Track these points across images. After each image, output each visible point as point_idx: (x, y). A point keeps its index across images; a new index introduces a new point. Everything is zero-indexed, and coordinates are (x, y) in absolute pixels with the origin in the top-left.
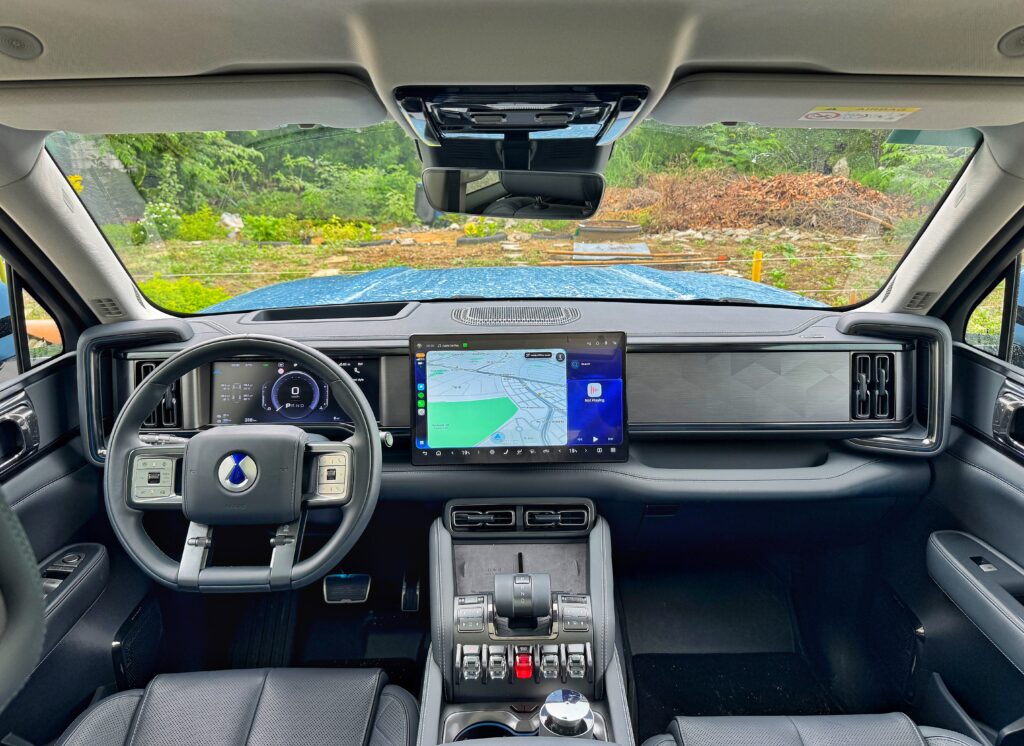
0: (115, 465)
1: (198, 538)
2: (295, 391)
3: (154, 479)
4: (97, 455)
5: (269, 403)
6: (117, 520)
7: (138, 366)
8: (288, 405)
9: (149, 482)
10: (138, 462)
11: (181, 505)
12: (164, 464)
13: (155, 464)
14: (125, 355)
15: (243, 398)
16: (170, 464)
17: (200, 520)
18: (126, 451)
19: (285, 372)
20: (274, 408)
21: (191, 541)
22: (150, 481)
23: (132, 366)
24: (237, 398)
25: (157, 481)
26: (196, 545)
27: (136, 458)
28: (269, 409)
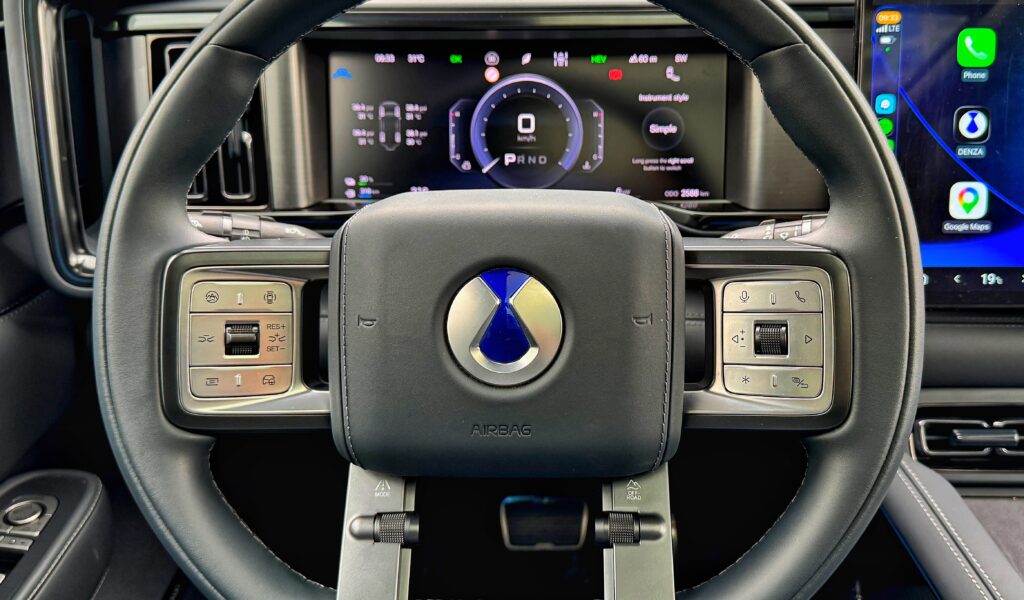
0: (123, 297)
1: (379, 516)
2: (526, 124)
3: (242, 343)
4: (70, 268)
5: (467, 152)
6: (139, 461)
7: (157, 48)
8: (509, 158)
9: (228, 352)
10: (193, 292)
11: (327, 417)
12: (270, 297)
13: (245, 296)
14: (124, 20)
15: (404, 137)
16: (285, 297)
17: (383, 463)
18: (155, 256)
19: (502, 77)
20: (477, 166)
21: (357, 526)
22: (231, 348)
23: (141, 49)
24: (390, 140)
25: (252, 347)
26: (376, 538)
27: (187, 280)
28: (467, 166)
